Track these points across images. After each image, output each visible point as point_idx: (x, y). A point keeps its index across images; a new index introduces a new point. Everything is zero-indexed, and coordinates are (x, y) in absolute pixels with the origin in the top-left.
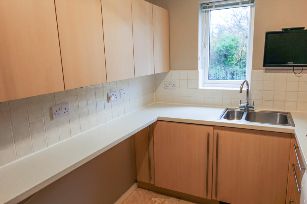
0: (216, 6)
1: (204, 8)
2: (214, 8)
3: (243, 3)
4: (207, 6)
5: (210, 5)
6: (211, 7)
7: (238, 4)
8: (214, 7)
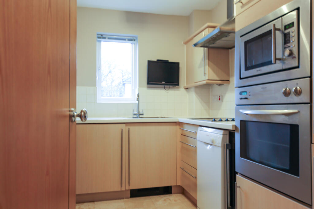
0: (109, 38)
1: (99, 38)
2: (107, 40)
3: (129, 40)
4: (101, 37)
5: (104, 36)
6: (105, 38)
7: (125, 40)
8: (107, 38)
